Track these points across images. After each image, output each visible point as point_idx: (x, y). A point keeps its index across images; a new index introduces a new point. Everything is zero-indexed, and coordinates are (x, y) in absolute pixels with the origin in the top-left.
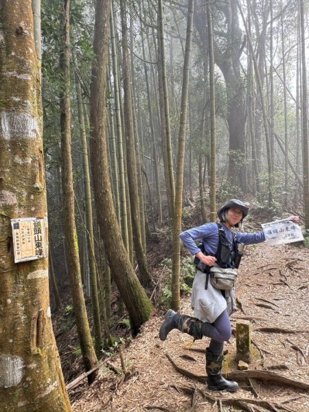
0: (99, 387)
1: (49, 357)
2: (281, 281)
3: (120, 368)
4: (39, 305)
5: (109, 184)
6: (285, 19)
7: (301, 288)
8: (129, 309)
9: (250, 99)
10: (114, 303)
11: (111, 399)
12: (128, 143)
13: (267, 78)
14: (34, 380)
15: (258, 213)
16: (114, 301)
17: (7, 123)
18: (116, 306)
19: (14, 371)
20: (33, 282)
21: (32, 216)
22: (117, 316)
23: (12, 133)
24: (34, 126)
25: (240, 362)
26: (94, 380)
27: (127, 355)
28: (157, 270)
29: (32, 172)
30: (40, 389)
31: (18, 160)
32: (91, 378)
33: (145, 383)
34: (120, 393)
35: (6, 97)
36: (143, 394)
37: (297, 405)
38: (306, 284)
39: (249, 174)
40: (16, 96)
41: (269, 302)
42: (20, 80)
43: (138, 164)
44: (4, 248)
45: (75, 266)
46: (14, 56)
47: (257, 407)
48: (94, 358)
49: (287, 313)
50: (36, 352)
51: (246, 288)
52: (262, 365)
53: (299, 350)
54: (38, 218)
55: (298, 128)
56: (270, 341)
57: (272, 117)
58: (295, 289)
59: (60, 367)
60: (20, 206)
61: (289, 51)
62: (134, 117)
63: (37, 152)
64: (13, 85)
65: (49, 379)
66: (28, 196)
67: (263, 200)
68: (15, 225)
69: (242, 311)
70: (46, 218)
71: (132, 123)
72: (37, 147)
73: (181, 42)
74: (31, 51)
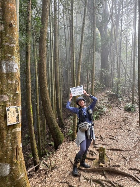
0: (40, 173)
1: (21, 164)
2: (120, 127)
3: (49, 165)
4: (17, 143)
5: (47, 83)
6: (129, 7)
7: (128, 131)
8: (54, 138)
9: (111, 44)
10: (47, 134)
11: (45, 178)
12: (55, 63)
13: (119, 35)
14: (14, 173)
15: (112, 96)
16: (47, 133)
17: (5, 66)
18: (48, 136)
19: (6, 170)
20: (15, 133)
21: (15, 106)
22: (48, 140)
23: (7, 70)
24: (16, 67)
25: (101, 163)
26: (38, 169)
27: (52, 159)
28: (67, 120)
29: (15, 86)
30: (17, 177)
31: (9, 81)
32: (37, 168)
33: (60, 171)
34: (49, 176)
35: (5, 54)
36: (59, 176)
37: (123, 182)
38: (130, 129)
39: (109, 78)
40: (9, 54)
41: (114, 137)
42: (11, 47)
43: (60, 72)
44: (3, 119)
45: (31, 120)
46: (8, 36)
47: (106, 183)
48: (38, 160)
49: (121, 142)
50: (15, 162)
51: (105, 130)
52: (109, 165)
53: (125, 158)
54: (17, 106)
55: (132, 58)
56: (114, 154)
57: (120, 53)
58: (126, 131)
59: (25, 167)
60: (10, 101)
61: (130, 23)
62: (58, 51)
63: (17, 78)
64: (8, 49)
65: (21, 173)
66: (13, 97)
67: (114, 90)
68: (8, 109)
69: (103, 140)
70: (21, 106)
71: (57, 54)
72: (18, 75)
73: (81, 16)
74: (16, 33)
